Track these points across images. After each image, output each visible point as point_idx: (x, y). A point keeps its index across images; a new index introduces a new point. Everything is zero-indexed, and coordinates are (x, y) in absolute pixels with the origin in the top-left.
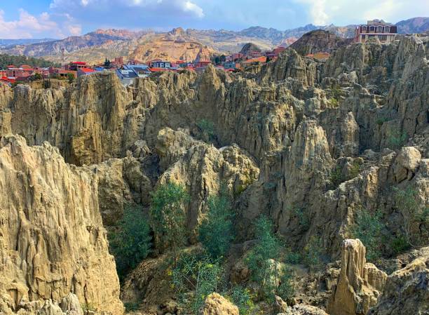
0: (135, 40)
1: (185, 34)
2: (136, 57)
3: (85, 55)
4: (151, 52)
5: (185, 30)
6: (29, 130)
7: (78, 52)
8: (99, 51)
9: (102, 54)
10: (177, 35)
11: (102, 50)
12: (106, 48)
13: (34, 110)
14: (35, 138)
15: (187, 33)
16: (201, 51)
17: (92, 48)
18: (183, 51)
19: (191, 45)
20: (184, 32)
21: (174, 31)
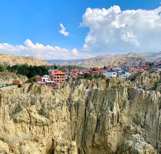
0: (113, 58)
1: (134, 55)
2: (115, 64)
3: (95, 64)
4: (121, 62)
5: (134, 53)
6: (141, 112)
7: (92, 64)
8: (100, 63)
9: (101, 64)
10: (130, 55)
11: (101, 62)
12: (103, 61)
13: (145, 102)
14: (145, 117)
15: (135, 54)
16: (142, 61)
17: (97, 62)
18: (134, 62)
19: (137, 59)
20: (133, 54)
21: (129, 54)
